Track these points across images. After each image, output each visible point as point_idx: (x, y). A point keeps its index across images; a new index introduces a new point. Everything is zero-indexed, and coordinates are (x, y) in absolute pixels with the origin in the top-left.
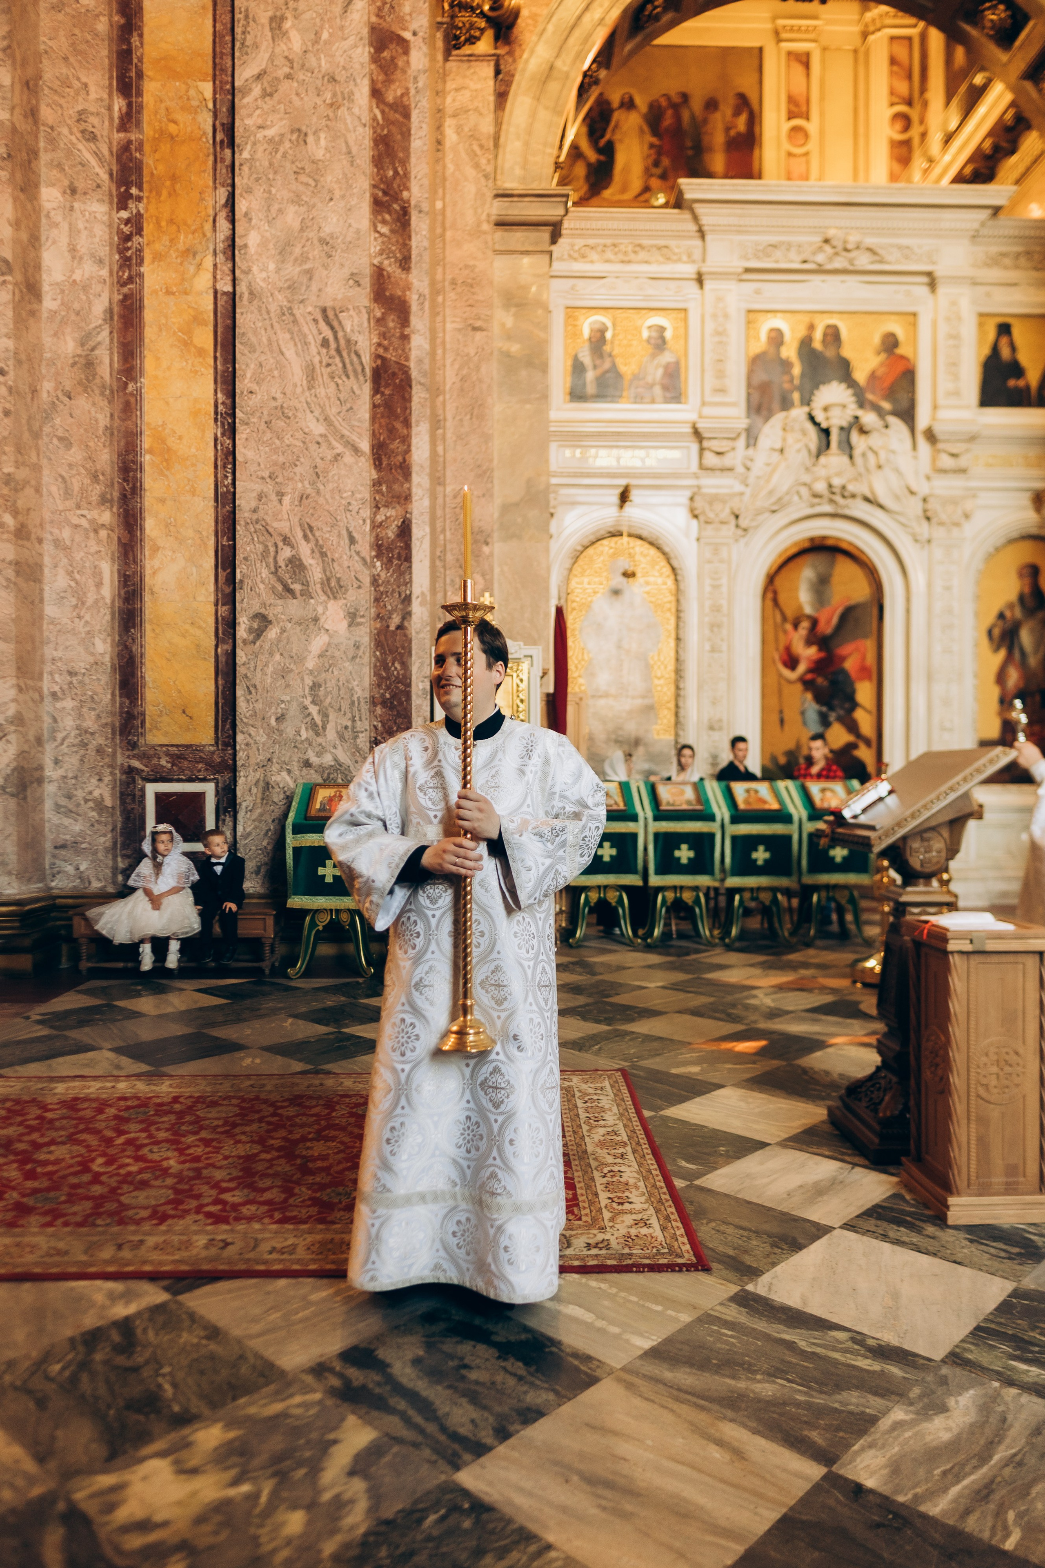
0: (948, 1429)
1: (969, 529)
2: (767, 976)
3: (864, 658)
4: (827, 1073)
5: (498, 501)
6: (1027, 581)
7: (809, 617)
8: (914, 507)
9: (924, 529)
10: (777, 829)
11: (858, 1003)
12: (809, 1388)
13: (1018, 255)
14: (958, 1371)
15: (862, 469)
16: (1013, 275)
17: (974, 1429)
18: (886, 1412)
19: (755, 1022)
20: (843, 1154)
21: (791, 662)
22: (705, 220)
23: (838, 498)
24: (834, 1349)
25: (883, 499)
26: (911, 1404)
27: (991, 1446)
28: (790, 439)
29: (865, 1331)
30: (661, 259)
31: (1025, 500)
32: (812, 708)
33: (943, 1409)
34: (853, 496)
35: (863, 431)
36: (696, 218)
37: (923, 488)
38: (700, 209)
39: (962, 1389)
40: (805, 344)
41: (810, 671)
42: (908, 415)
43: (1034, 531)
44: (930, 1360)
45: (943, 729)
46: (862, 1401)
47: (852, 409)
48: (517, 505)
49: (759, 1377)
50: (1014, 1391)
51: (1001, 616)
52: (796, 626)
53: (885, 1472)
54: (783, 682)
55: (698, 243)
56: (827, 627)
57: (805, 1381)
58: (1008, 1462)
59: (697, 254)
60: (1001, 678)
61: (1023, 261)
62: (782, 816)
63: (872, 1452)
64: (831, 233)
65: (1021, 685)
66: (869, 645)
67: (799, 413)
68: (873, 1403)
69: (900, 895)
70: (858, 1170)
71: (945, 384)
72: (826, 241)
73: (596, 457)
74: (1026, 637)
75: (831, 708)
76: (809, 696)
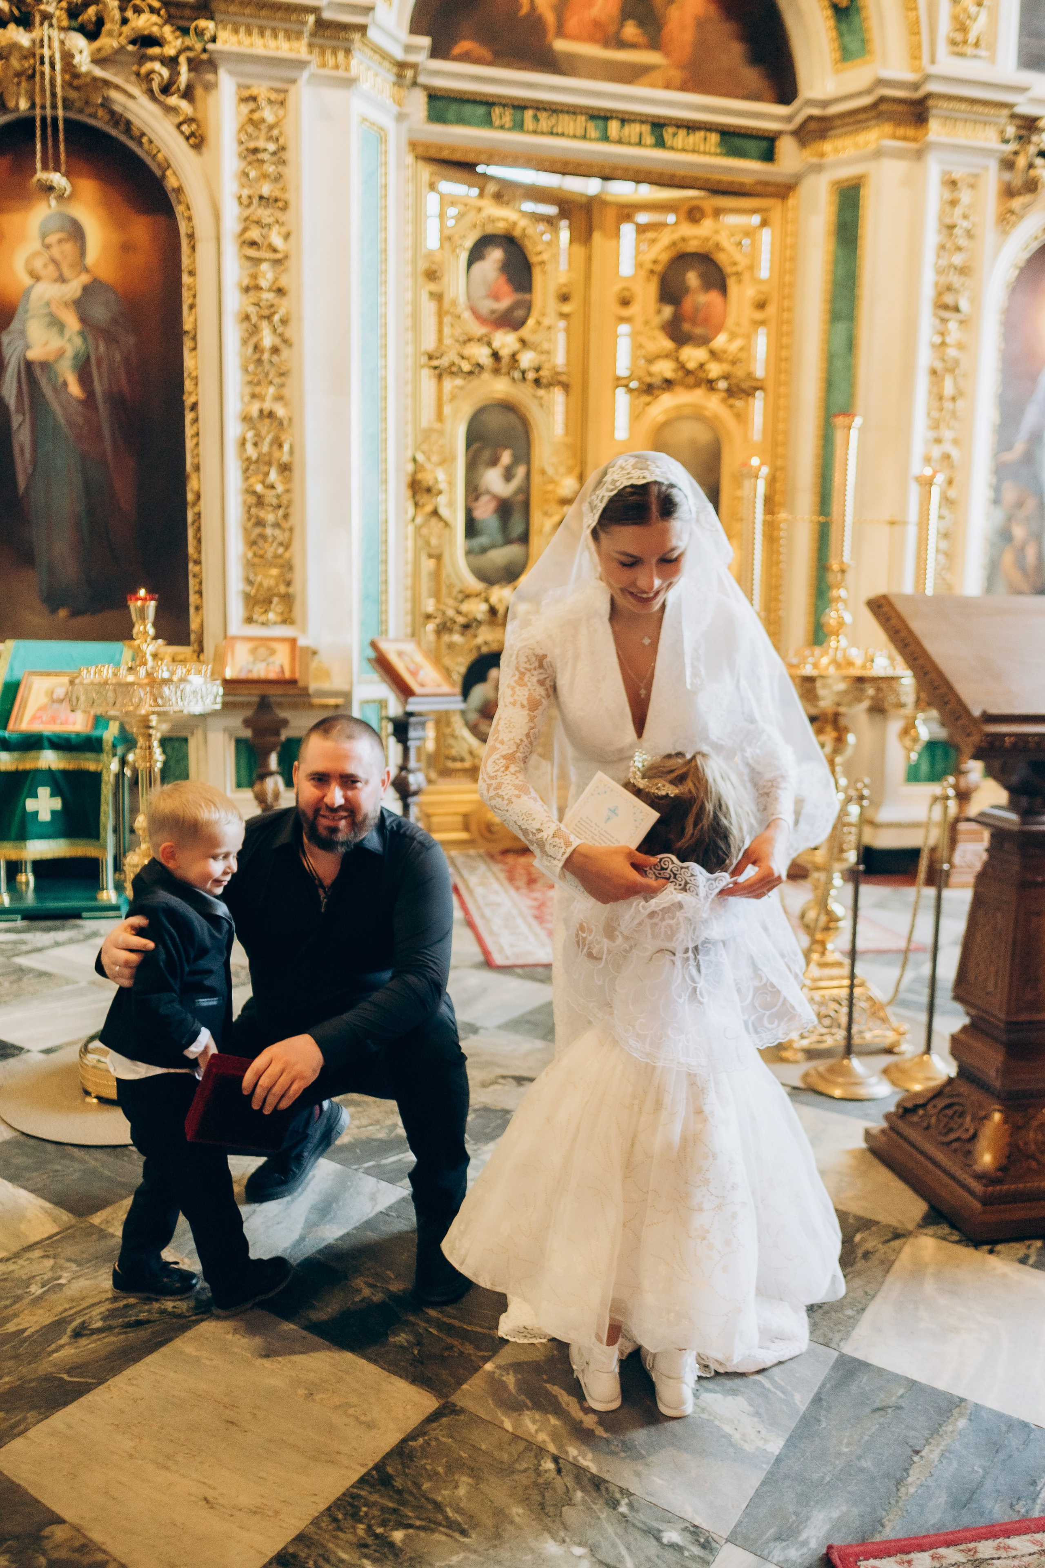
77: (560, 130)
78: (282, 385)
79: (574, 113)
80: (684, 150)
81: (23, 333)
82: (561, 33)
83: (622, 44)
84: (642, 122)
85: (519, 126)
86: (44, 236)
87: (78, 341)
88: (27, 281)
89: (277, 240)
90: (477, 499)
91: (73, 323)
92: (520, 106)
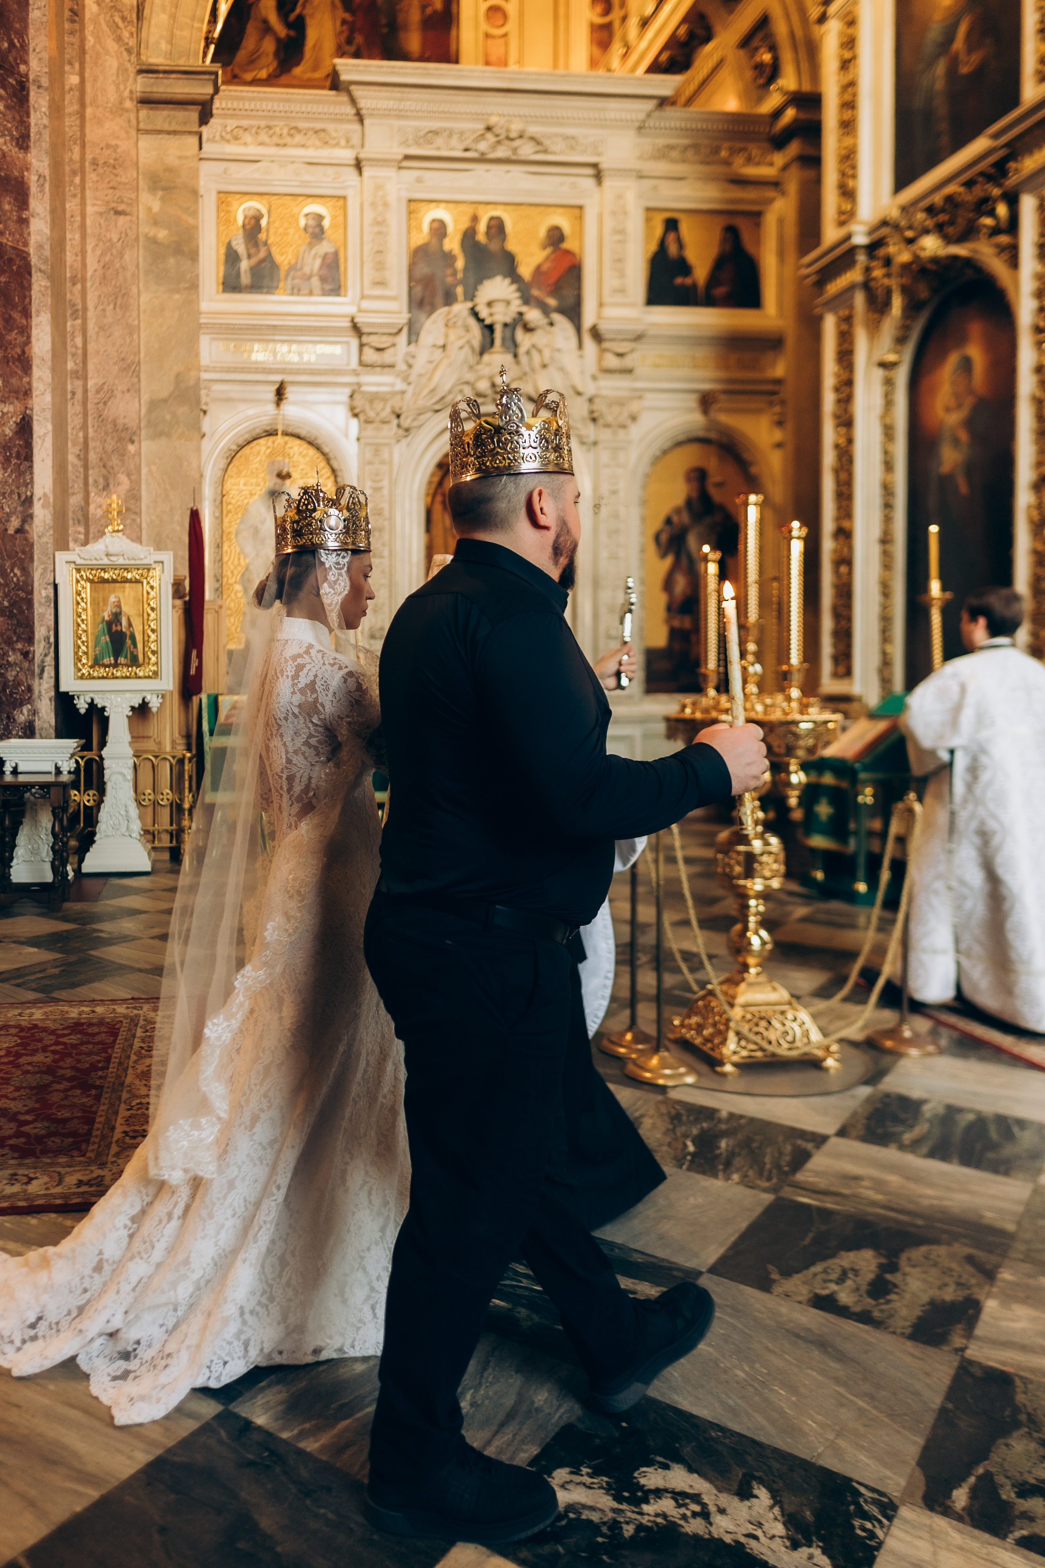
1: (636, 431)
5: (145, 397)
6: (694, 485)
8: (579, 409)
9: (590, 431)
13: (687, 148)
15: (527, 369)
16: (680, 169)
22: (362, 104)
28: (452, 336)
30: (318, 143)
35: (527, 328)
36: (353, 101)
37: (588, 389)
38: (357, 91)
40: (469, 236)
42: (573, 312)
43: (702, 433)
47: (517, 305)
48: (165, 401)
51: (668, 520)
55: (357, 127)
59: (356, 139)
60: (669, 585)
64: (493, 120)
65: (687, 590)
67: (462, 308)
71: (610, 281)
72: (489, 129)
73: (252, 351)
74: (691, 541)
81: (938, 455)
86: (951, 376)
87: (966, 450)
88: (941, 414)
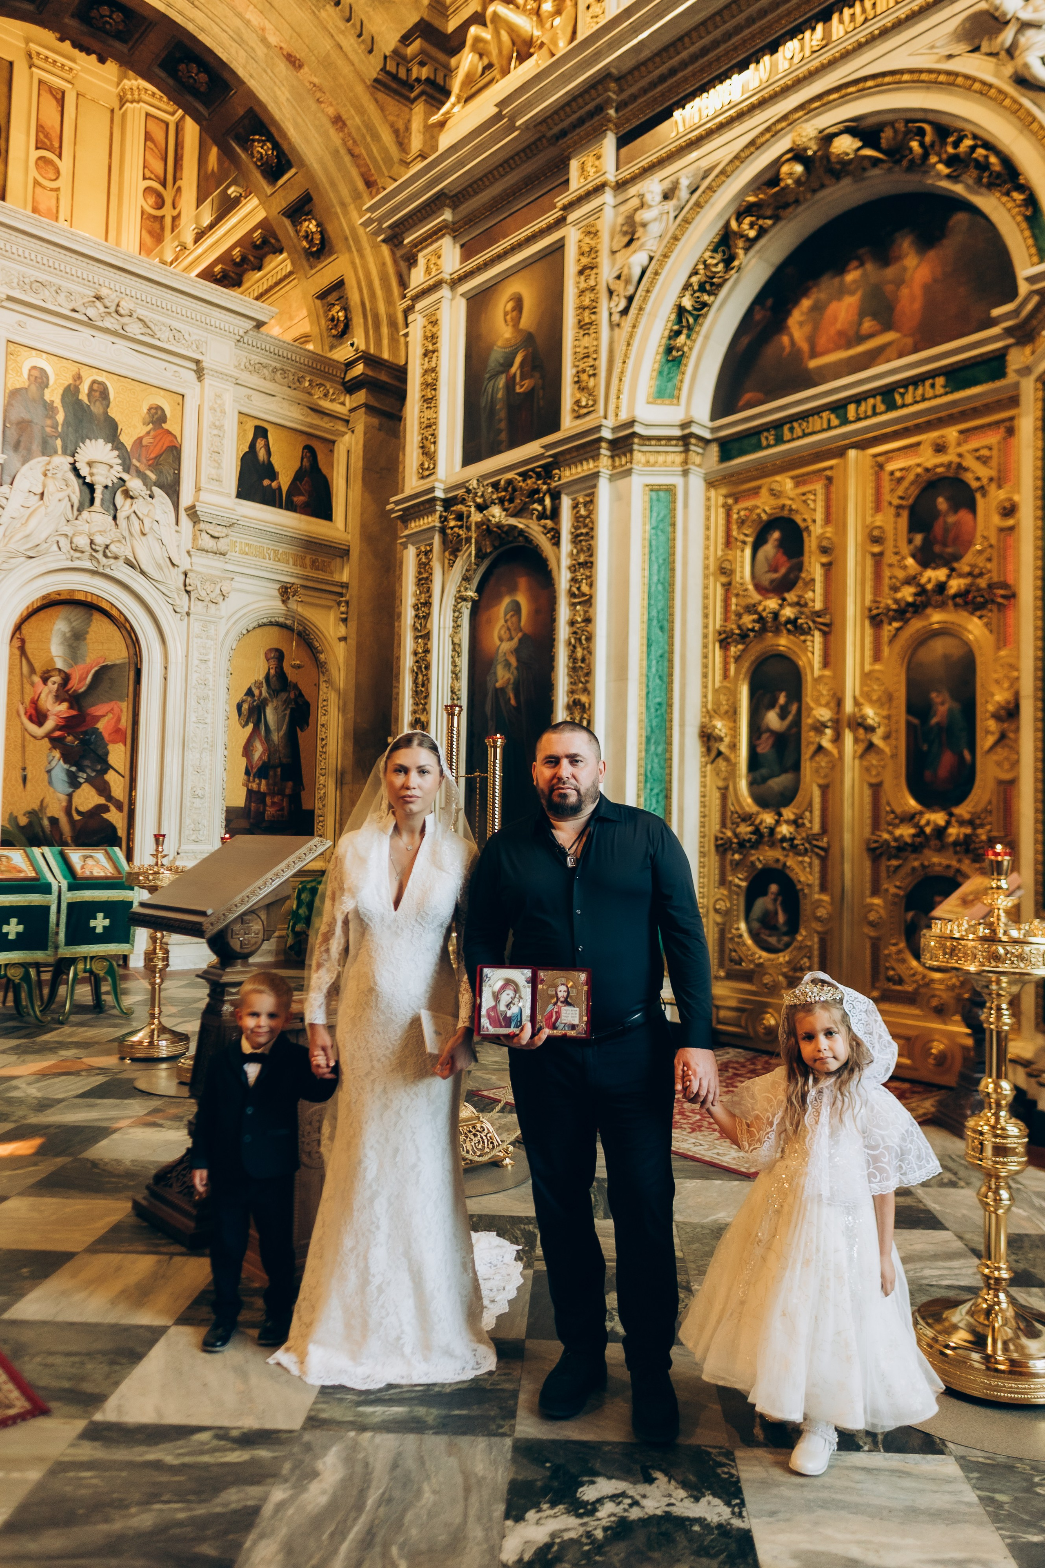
0: (324, 1492)
1: (225, 608)
2: (24, 1062)
3: (119, 720)
4: (118, 1162)
6: (273, 663)
7: (60, 670)
8: (175, 579)
9: (183, 602)
10: (34, 899)
11: (131, 1081)
12: (188, 1501)
13: (275, 370)
14: (318, 1433)
15: (126, 534)
16: (270, 387)
17: (346, 1483)
18: (264, 1499)
19: (24, 1117)
20: (158, 1245)
21: (38, 716)
23: (100, 556)
24: (202, 1453)
25: (143, 567)
26: (286, 1481)
27: (362, 1493)
28: (51, 487)
29: (226, 1423)
31: (273, 590)
32: (60, 769)
33: (314, 1474)
34: (116, 558)
35: (127, 494)
37: (184, 563)
39: (326, 1448)
40: (70, 393)
41: (58, 728)
42: (172, 490)
43: (281, 620)
44: (291, 1431)
45: (196, 796)
46: (241, 1495)
47: (117, 471)
49: (133, 1510)
50: (368, 1435)
51: (250, 692)
52: (45, 680)
53: (280, 1557)
54: (28, 737)
56: (80, 683)
57: (181, 1496)
58: (379, 1504)
60: (247, 750)
61: (278, 375)
62: (39, 886)
63: (263, 1543)
64: (104, 292)
65: (265, 758)
66: (125, 707)
67: (62, 462)
68: (249, 1494)
69: (221, 976)
70: (177, 1259)
71: (207, 470)
72: (98, 298)
74: (270, 714)
75: (81, 769)
76: (57, 754)
77: (810, 430)
78: (587, 682)
79: (818, 413)
80: (916, 402)
81: (495, 673)
82: (814, 355)
83: (861, 339)
84: (874, 396)
85: (779, 440)
86: (505, 615)
87: (515, 672)
88: (498, 642)
89: (585, 588)
90: (759, 738)
91: (513, 661)
92: (777, 426)
